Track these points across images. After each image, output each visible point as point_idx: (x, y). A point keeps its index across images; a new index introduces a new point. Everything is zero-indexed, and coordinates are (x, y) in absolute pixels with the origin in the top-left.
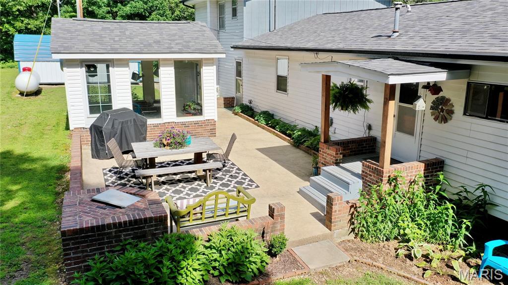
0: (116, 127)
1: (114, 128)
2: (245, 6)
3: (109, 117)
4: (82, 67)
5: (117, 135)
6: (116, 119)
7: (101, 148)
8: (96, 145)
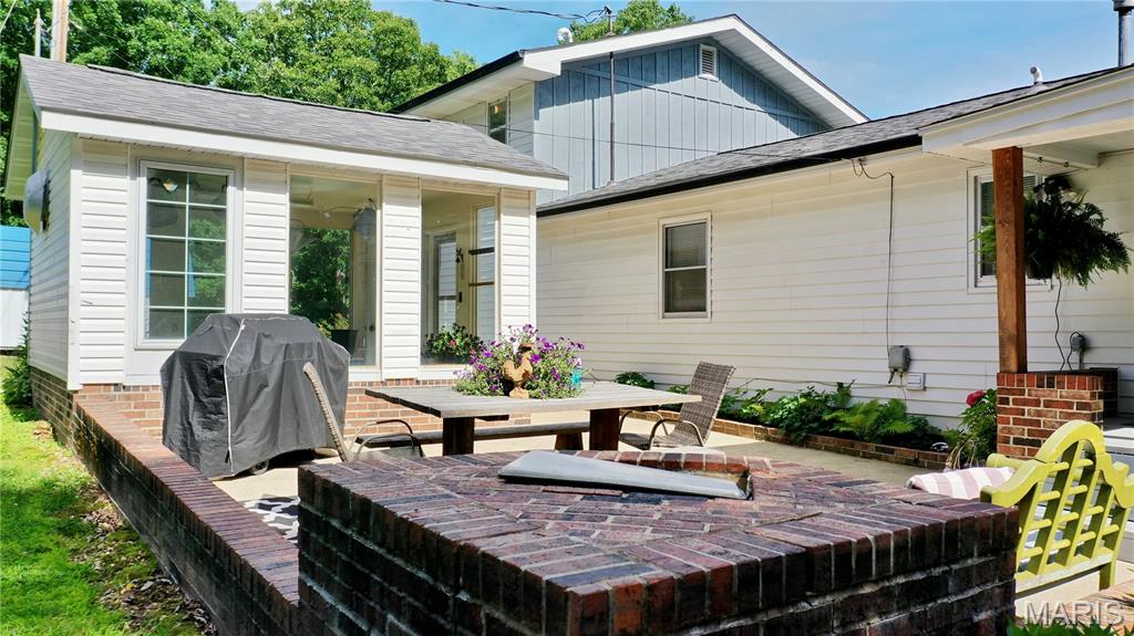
0: (264, 360)
1: (259, 366)
2: (537, 117)
3: (243, 327)
4: (136, 173)
5: (266, 390)
6: (266, 336)
7: (209, 434)
8: (187, 429)
